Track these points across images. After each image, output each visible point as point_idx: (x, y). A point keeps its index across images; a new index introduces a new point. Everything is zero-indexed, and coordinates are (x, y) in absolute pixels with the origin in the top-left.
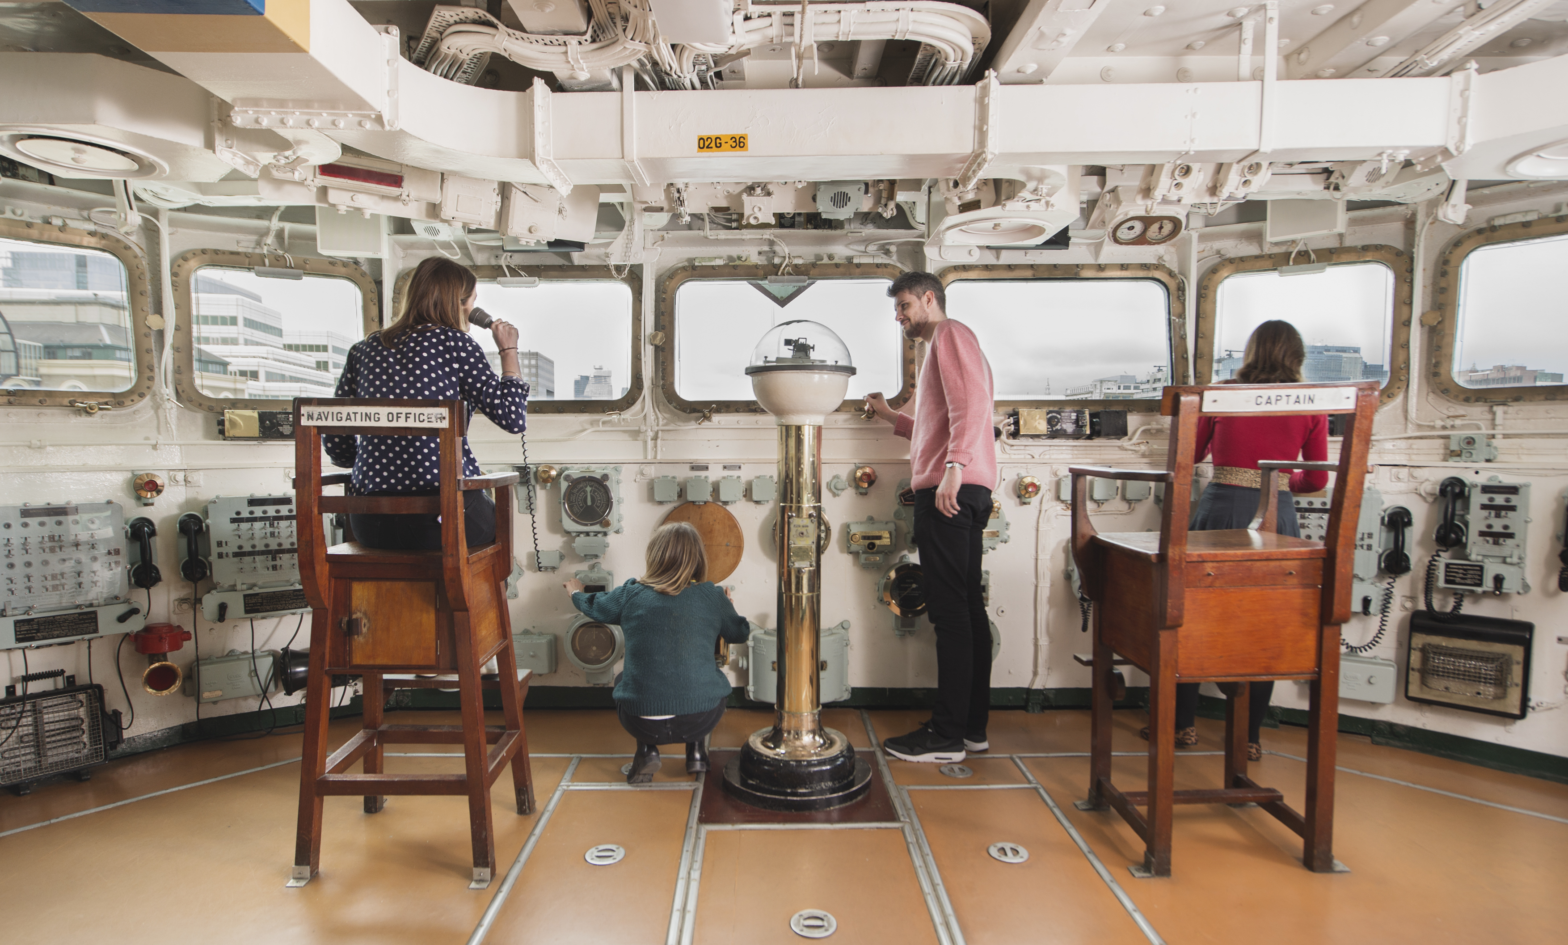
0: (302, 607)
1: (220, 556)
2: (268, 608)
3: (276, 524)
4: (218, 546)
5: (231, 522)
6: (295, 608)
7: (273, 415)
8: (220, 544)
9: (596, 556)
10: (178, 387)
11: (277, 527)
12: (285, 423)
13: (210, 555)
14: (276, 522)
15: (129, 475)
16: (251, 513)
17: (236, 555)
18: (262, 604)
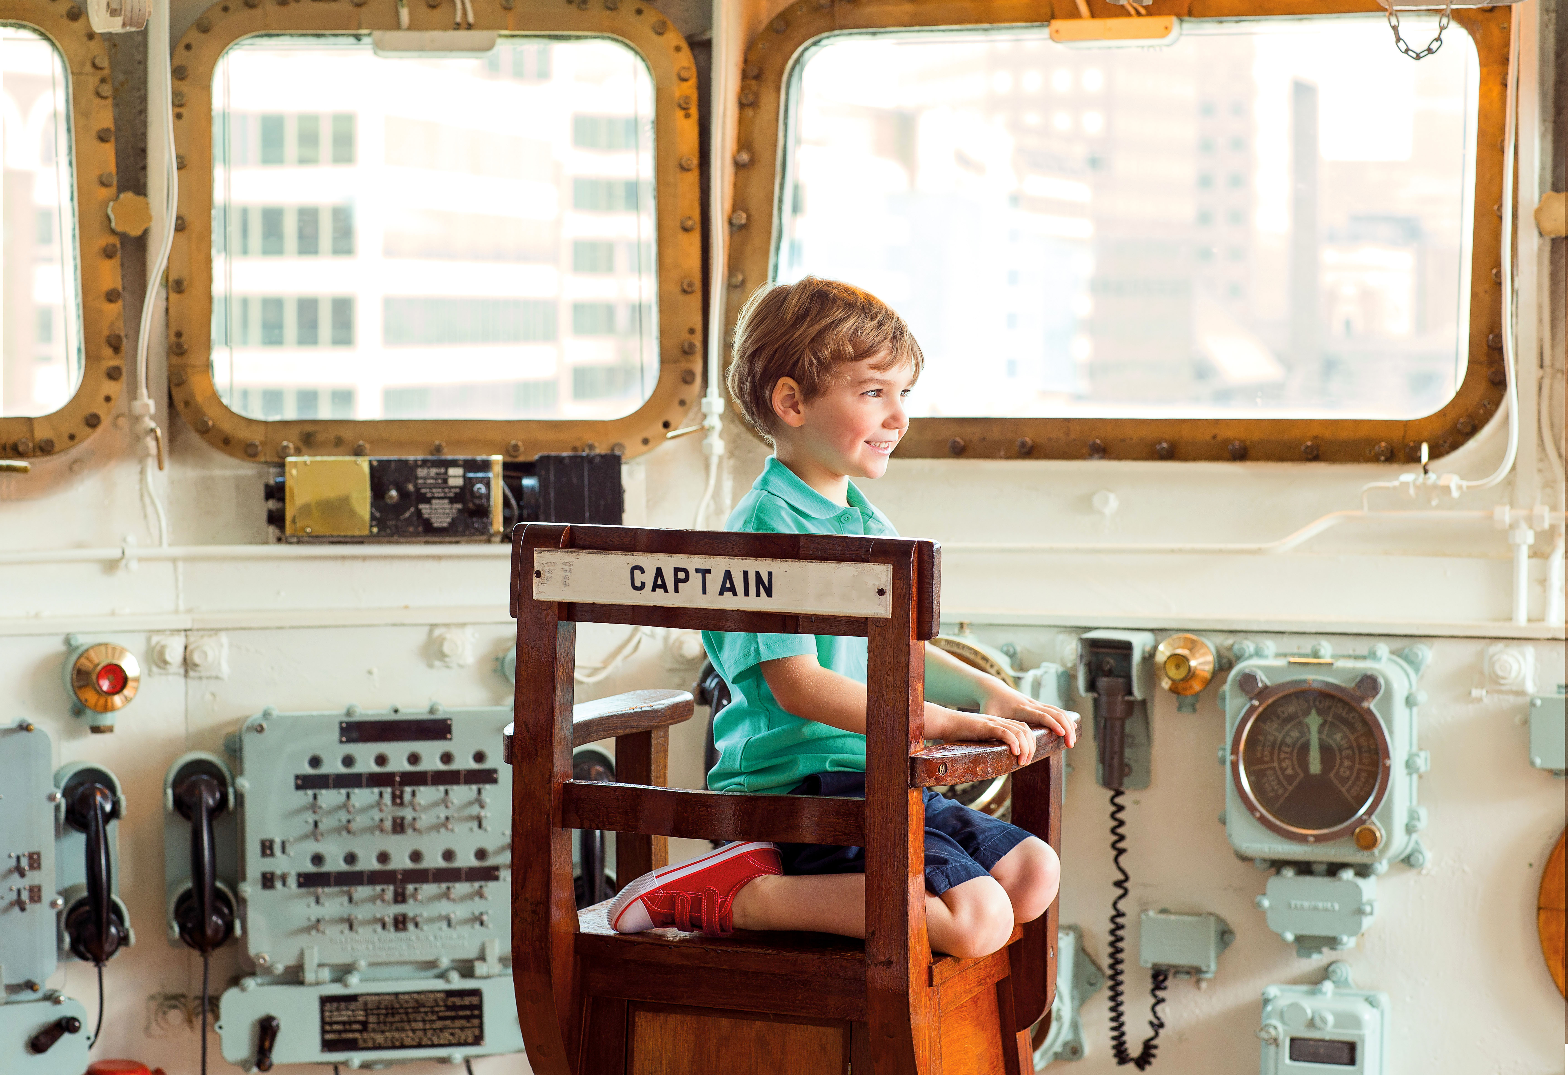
0: (466, 1044)
1: (268, 881)
2: (380, 1038)
3: (407, 797)
4: (264, 854)
5: (298, 787)
6: (450, 1045)
7: (407, 469)
8: (267, 848)
9: (1332, 942)
10: (176, 392)
11: (412, 804)
12: (438, 492)
13: (243, 878)
14: (408, 790)
15: (56, 645)
16: (348, 761)
17: (308, 881)
18: (365, 1025)
